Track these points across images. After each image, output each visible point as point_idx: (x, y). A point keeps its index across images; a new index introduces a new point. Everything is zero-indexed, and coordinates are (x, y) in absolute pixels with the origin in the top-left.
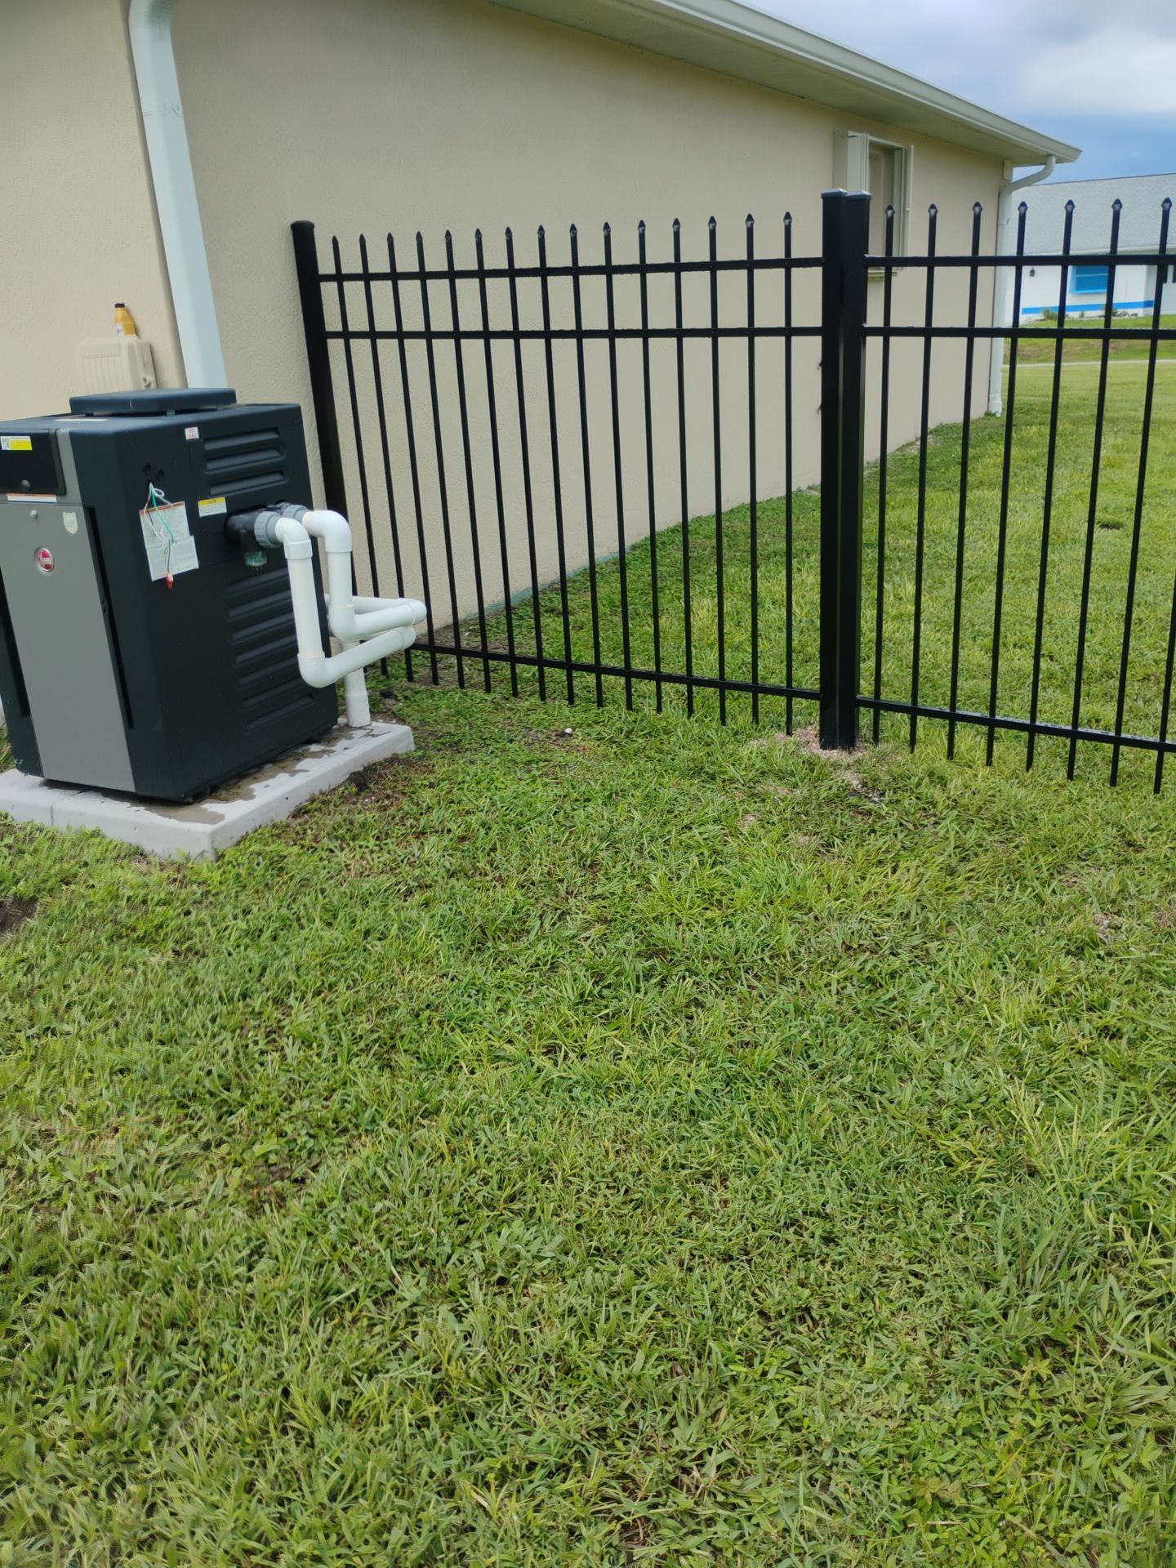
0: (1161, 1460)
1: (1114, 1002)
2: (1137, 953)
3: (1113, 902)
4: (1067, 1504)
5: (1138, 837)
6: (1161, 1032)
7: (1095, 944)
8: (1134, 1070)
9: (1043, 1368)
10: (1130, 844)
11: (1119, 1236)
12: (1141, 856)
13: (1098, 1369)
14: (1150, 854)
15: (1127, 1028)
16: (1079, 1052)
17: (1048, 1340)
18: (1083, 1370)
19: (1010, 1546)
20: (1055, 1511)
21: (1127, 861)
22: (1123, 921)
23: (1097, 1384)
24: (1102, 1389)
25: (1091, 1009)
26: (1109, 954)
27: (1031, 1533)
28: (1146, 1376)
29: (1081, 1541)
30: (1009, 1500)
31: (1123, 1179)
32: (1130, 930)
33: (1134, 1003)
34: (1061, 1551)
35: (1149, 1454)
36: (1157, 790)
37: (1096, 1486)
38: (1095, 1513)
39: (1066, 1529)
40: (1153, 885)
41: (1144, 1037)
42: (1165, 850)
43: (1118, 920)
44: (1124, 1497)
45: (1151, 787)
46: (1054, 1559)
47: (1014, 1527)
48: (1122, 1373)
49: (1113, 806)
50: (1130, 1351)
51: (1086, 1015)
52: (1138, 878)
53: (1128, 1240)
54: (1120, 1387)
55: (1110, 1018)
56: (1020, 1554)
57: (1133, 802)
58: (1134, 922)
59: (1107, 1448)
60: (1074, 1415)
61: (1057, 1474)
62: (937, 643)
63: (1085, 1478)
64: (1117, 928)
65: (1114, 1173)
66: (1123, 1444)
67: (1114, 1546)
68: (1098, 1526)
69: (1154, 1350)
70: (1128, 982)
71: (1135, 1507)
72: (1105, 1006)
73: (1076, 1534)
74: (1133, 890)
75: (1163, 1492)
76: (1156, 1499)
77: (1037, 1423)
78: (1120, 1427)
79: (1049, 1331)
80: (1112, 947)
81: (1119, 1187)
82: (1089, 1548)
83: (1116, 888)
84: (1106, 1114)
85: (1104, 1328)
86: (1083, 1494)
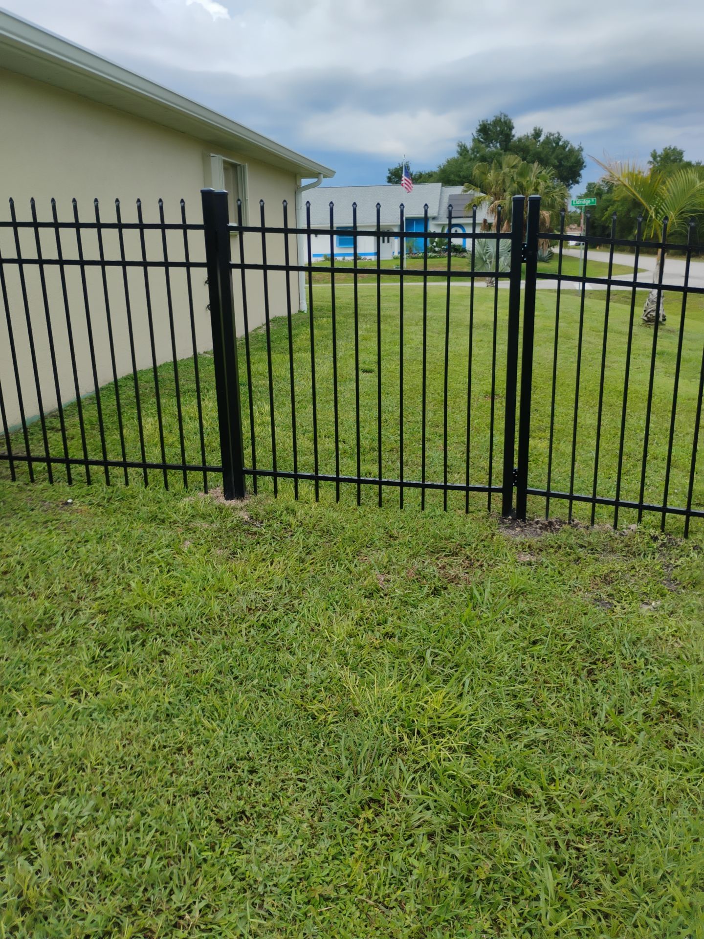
0: (431, 849)
1: (390, 619)
2: (399, 592)
3: (385, 567)
4: (388, 882)
5: (395, 532)
6: (414, 631)
7: (378, 591)
8: (402, 653)
9: (369, 814)
10: (391, 536)
11: (401, 739)
12: (397, 542)
13: (397, 809)
14: (401, 541)
15: (397, 632)
16: (375, 648)
17: (372, 800)
18: (390, 812)
19: (361, 912)
20: (382, 887)
21: (390, 546)
22: (391, 577)
23: (397, 817)
24: (400, 819)
25: (378, 625)
26: (386, 595)
27: (371, 902)
28: (420, 808)
29: (396, 900)
30: (359, 888)
31: (401, 709)
32: (394, 581)
33: (399, 618)
34: (387, 907)
35: (425, 846)
36: (401, 507)
37: (402, 870)
38: (402, 884)
39: (389, 896)
40: (404, 556)
41: (406, 635)
42: (408, 538)
43: (388, 577)
44: (415, 871)
45: (399, 506)
46: (383, 912)
47: (362, 901)
48: (408, 808)
49: (381, 517)
50: (411, 796)
51: (376, 628)
52: (396, 553)
53: (406, 739)
54: (408, 816)
55: (389, 628)
56: (367, 914)
57: (391, 515)
58: (396, 577)
59: (405, 848)
60: (387, 835)
61: (381, 868)
62: (284, 437)
63: (395, 867)
64: (388, 581)
65: (396, 707)
66: (412, 845)
67: (413, 898)
68: (404, 890)
69: (423, 793)
70: (396, 608)
71: (421, 875)
72: (386, 622)
73: (394, 897)
74: (394, 560)
75: (434, 864)
76: (431, 869)
77: (369, 844)
78: (410, 836)
79: (371, 795)
80: (386, 591)
81: (399, 714)
82: (400, 902)
83: (386, 560)
84: (390, 677)
85: (398, 788)
86: (395, 875)
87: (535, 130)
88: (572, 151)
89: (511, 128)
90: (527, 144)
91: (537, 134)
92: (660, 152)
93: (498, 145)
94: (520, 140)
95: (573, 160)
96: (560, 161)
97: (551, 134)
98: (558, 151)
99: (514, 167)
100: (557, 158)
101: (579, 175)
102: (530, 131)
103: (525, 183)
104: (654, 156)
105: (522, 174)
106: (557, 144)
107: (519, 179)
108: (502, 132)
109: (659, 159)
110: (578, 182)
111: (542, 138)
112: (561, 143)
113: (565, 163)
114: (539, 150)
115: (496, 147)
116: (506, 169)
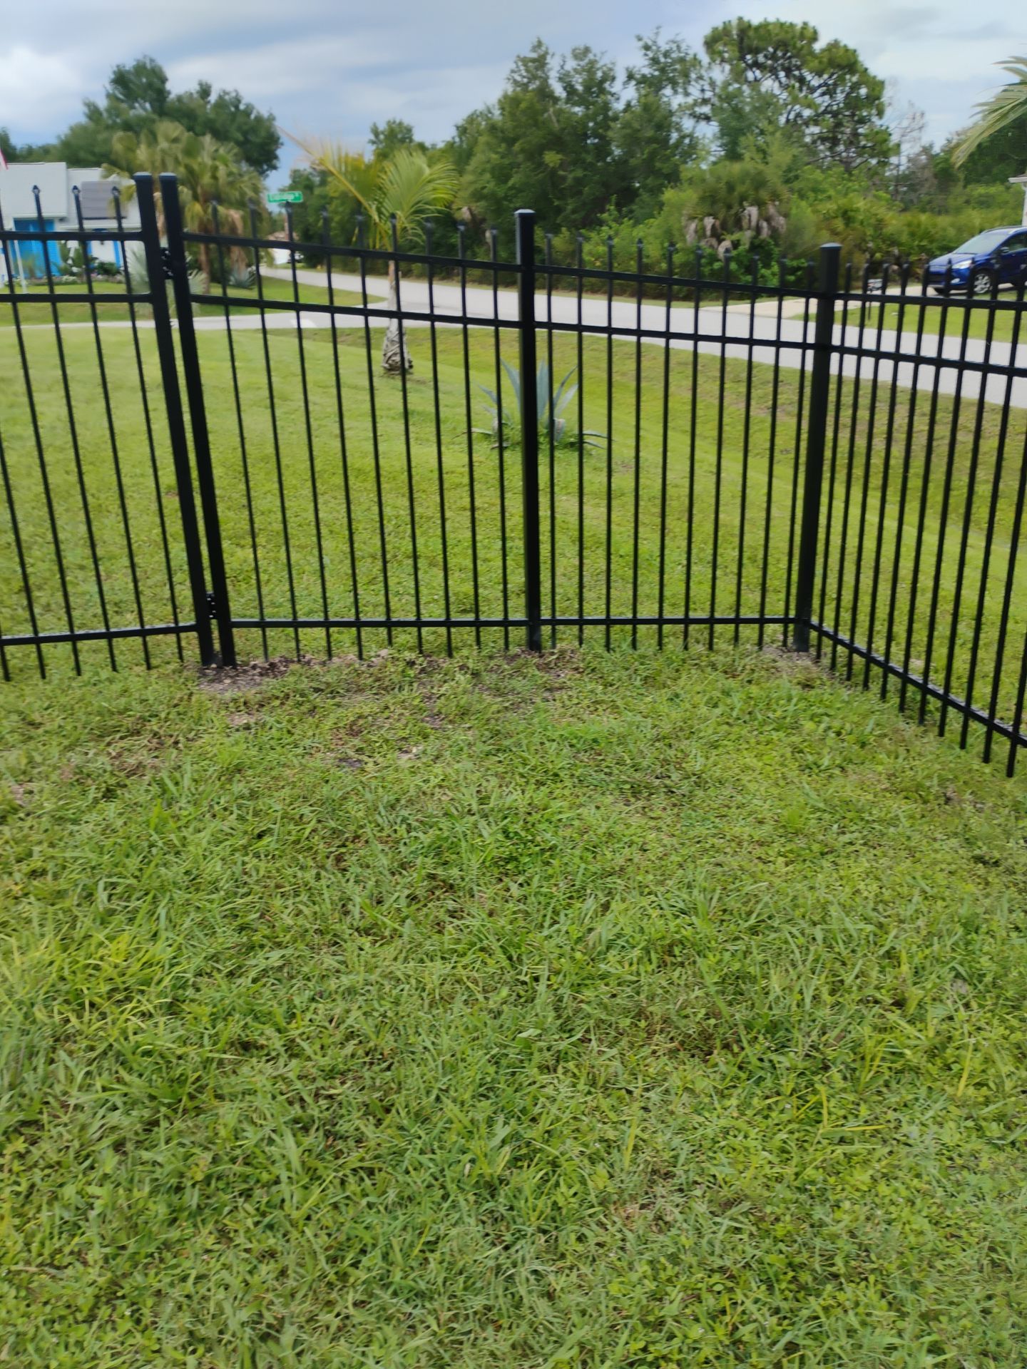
0: (120, 1163)
1: (36, 849)
2: (48, 806)
3: (24, 773)
4: (56, 1231)
5: (36, 717)
6: (76, 859)
7: (15, 810)
8: (61, 894)
9: (20, 1145)
10: (32, 724)
11: (67, 1021)
12: (41, 731)
13: (66, 1125)
14: (48, 727)
15: (50, 866)
16: (16, 898)
17: (25, 1123)
18: (54, 1132)
19: (18, 1289)
20: (47, 1243)
21: (30, 738)
22: (34, 786)
23: (67, 1136)
24: (70, 1137)
25: (19, 861)
26: (28, 815)
27: (33, 1269)
28: (102, 1112)
29: (72, 1253)
30: (10, 1255)
31: (62, 979)
32: (41, 791)
33: (52, 845)
34: (58, 1268)
35: (109, 1162)
36: (44, 677)
37: (78, 1209)
38: (80, 1228)
39: (60, 1251)
40: (55, 751)
41: (64, 868)
42: (59, 721)
43: (30, 786)
44: (98, 1203)
45: (38, 675)
46: (53, 1277)
47: (19, 1272)
48: (81, 1117)
49: (11, 698)
50: (84, 1098)
51: (16, 868)
52: (42, 748)
53: (74, 1020)
54: (83, 1128)
55: (36, 862)
56: (28, 1289)
57: (27, 691)
58: (43, 783)
59: (80, 1176)
60: (51, 1167)
61: (44, 1215)
63: (66, 1207)
64: (31, 792)
65: (54, 975)
66: (92, 1168)
67: (97, 1240)
68: (83, 1233)
69: (104, 1089)
70: (46, 831)
71: (106, 1206)
72: (30, 854)
73: (67, 1250)
74: (38, 759)
75: (125, 1184)
76: (121, 1191)
77: (23, 1188)
78: (88, 1156)
79: (21, 1117)
80: (30, 808)
81: (61, 986)
82: (79, 1253)
83: (24, 761)
84: (43, 935)
85: (65, 1093)
86: (67, 1218)
87: (201, 84)
88: (259, 119)
89: (163, 80)
90: (192, 106)
91: (205, 91)
92: (382, 126)
93: (148, 105)
94: (179, 99)
95: (263, 134)
96: (245, 134)
97: (226, 93)
98: (240, 119)
99: (176, 140)
100: (239, 129)
101: (276, 157)
102: (194, 87)
103: (196, 167)
104: (376, 132)
105: (191, 152)
106: (237, 107)
107: (187, 161)
108: (150, 85)
109: (382, 137)
110: (275, 168)
111: (213, 98)
112: (242, 107)
113: (252, 138)
114: (212, 116)
115: (145, 109)
116: (163, 144)
